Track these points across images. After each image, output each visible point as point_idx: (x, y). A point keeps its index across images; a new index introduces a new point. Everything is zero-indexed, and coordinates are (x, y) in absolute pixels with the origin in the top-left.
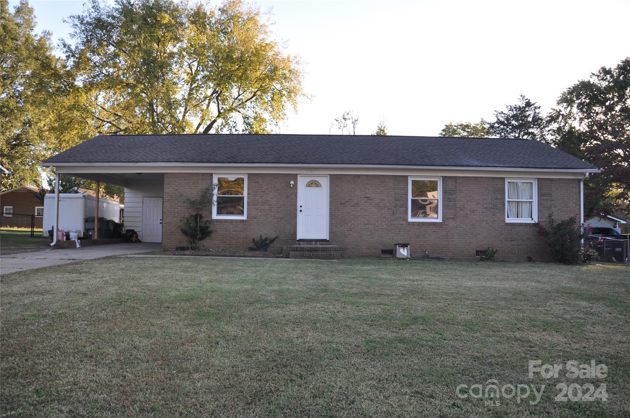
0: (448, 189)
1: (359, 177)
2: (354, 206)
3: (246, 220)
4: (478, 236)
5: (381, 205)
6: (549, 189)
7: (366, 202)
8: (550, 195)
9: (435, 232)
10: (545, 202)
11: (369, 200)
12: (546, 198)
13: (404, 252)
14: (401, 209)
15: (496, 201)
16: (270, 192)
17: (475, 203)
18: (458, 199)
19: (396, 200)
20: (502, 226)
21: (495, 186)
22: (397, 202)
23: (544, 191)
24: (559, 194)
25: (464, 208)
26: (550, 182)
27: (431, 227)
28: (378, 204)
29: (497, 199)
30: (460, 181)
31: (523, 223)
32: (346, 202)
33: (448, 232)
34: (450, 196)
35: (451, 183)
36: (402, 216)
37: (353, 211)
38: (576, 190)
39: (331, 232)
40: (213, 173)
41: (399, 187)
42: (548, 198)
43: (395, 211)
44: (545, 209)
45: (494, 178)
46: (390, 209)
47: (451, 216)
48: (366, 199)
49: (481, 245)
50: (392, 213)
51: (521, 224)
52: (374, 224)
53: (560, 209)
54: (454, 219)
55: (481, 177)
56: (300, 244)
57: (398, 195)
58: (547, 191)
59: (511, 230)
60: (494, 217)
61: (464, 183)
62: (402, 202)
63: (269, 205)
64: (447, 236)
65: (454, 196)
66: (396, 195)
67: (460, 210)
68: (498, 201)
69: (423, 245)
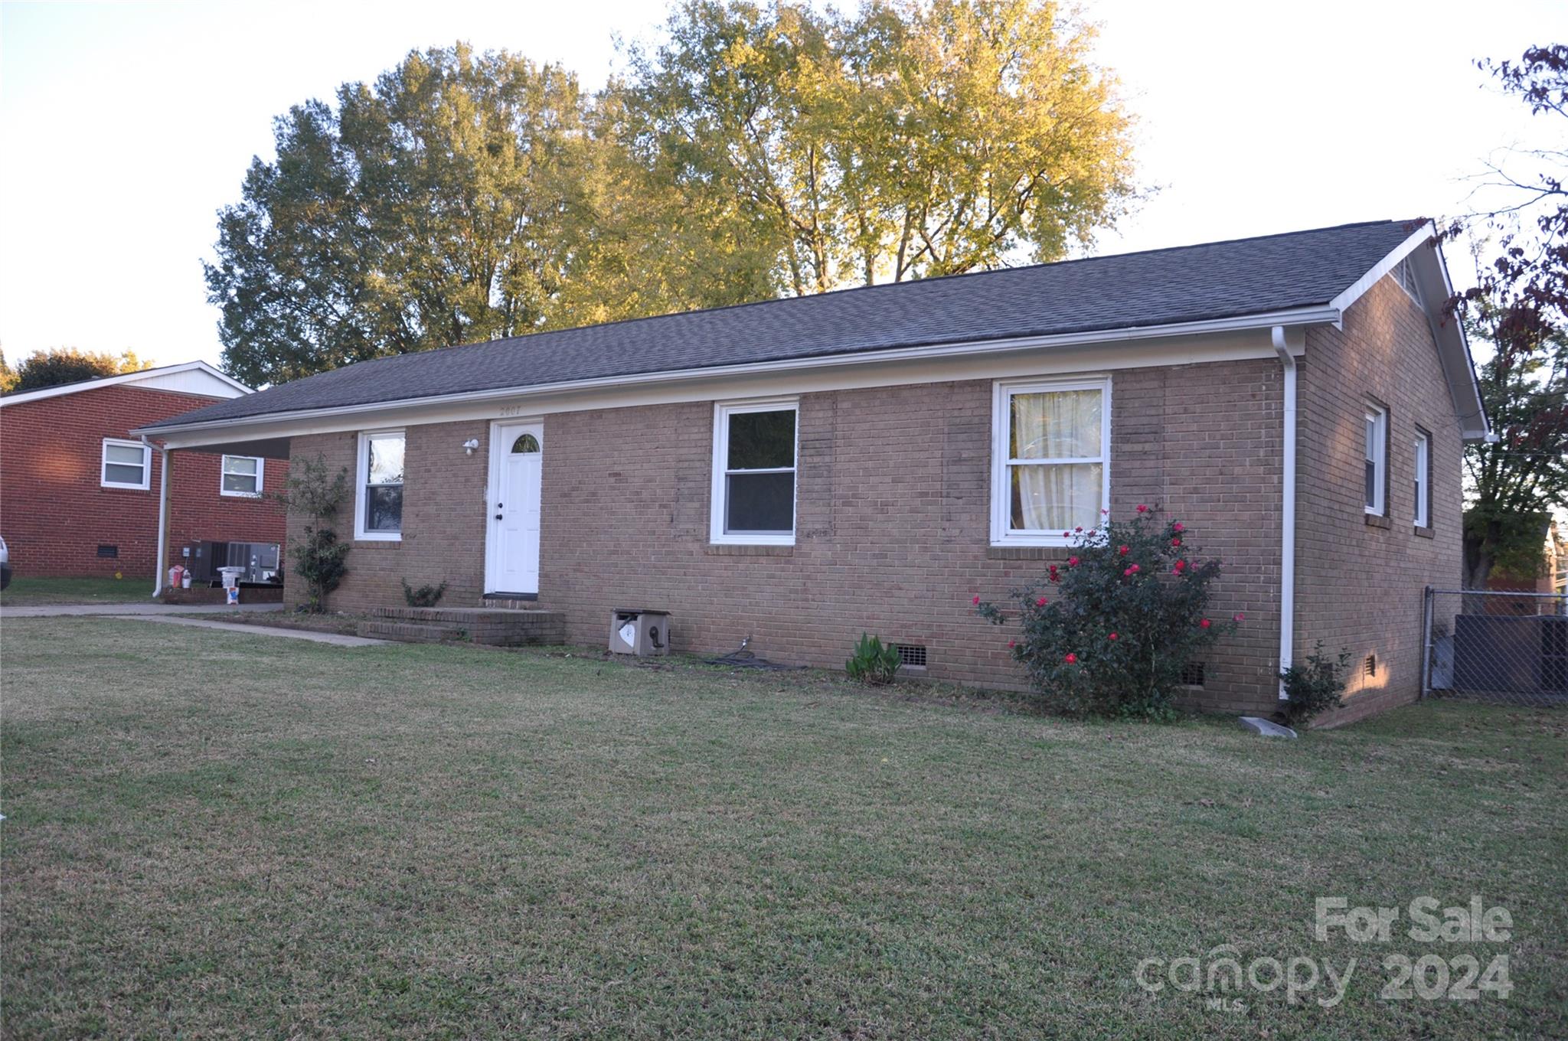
0: (812, 436)
1: (600, 417)
2: (587, 501)
3: (399, 543)
4: (896, 593)
5: (645, 495)
6: (1153, 412)
7: (613, 488)
8: (1157, 433)
9: (773, 577)
10: (1137, 464)
11: (620, 481)
12: (1138, 447)
13: (629, 636)
14: (689, 505)
15: (954, 468)
16: (439, 470)
17: (889, 479)
18: (839, 466)
19: (680, 479)
20: (976, 557)
21: (956, 413)
22: (682, 485)
23: (1133, 421)
24: (1195, 427)
25: (854, 496)
26: (1155, 384)
27: (763, 560)
28: (637, 493)
29: (959, 461)
30: (846, 405)
31: (1048, 549)
32: (574, 489)
33: (808, 577)
34: (816, 459)
35: (821, 414)
36: (690, 526)
37: (585, 514)
38: (1268, 407)
39: (544, 576)
40: (356, 432)
41: (686, 437)
42: (1148, 447)
43: (675, 513)
44: (1136, 490)
45: (952, 385)
46: (665, 506)
47: (818, 526)
48: (612, 480)
49: (903, 626)
50: (668, 518)
51: (1040, 550)
52: (628, 553)
53: (1196, 491)
54: (825, 533)
55: (911, 387)
56: (484, 605)
57: (686, 464)
58: (1145, 420)
59: (1006, 574)
60: (947, 524)
61: (858, 412)
62: (691, 485)
63: (437, 504)
64: (805, 591)
65: (827, 459)
66: (681, 465)
67: (845, 504)
68: (964, 468)
69: (741, 617)
